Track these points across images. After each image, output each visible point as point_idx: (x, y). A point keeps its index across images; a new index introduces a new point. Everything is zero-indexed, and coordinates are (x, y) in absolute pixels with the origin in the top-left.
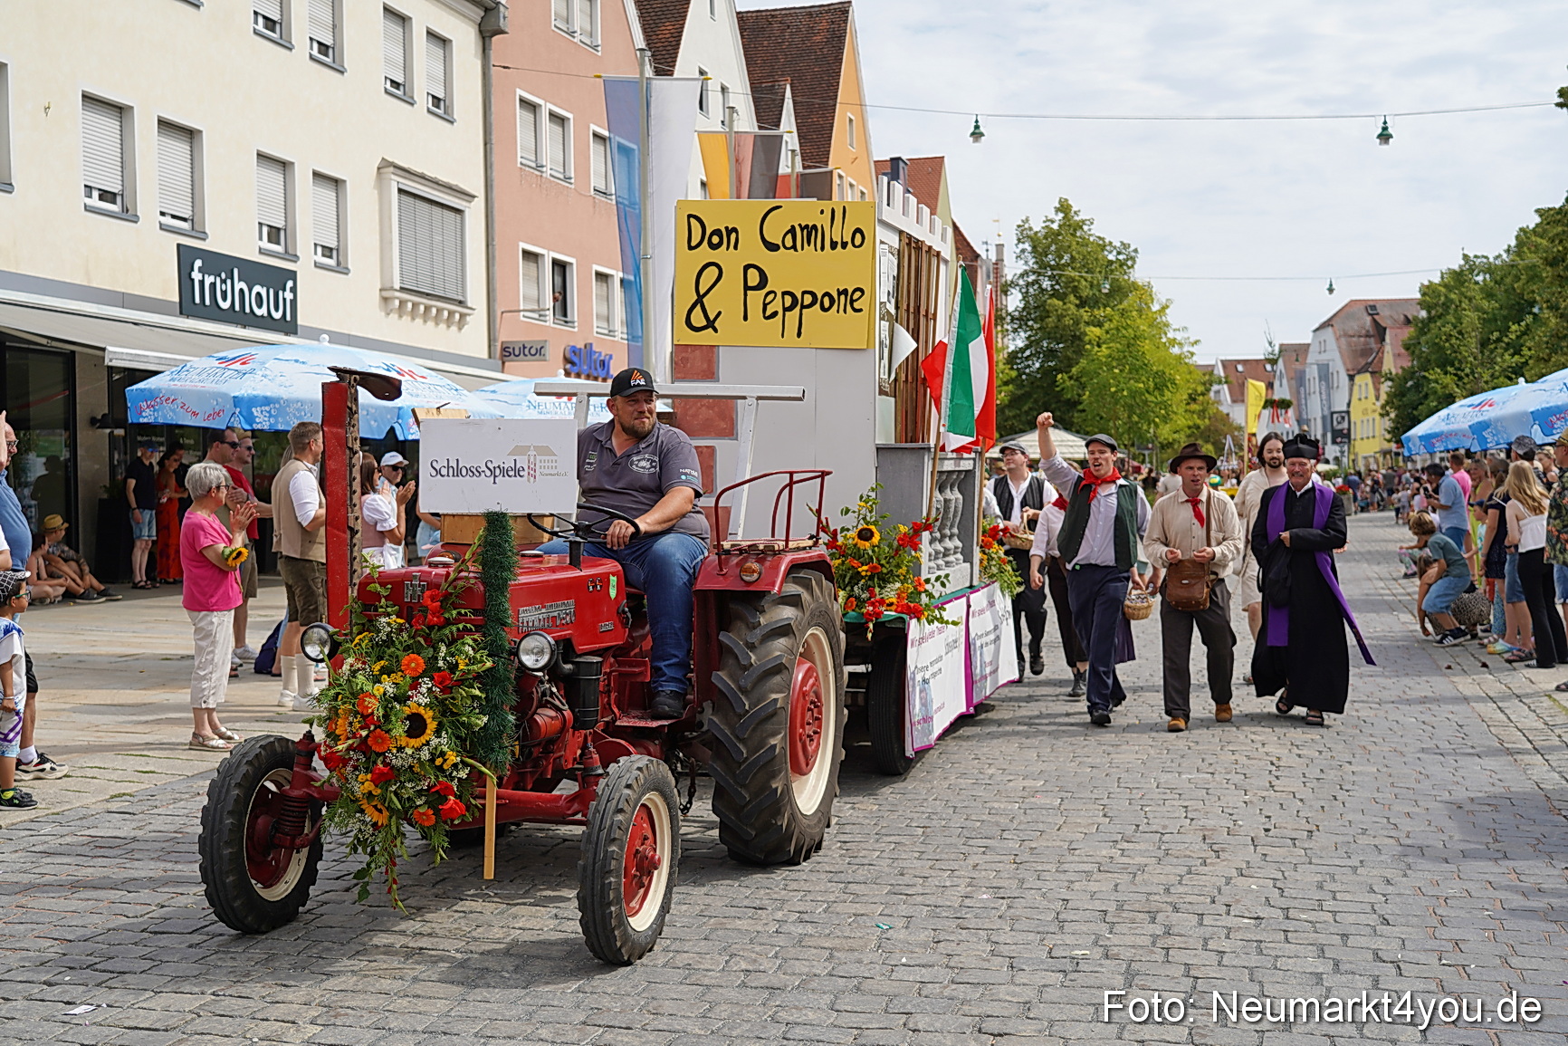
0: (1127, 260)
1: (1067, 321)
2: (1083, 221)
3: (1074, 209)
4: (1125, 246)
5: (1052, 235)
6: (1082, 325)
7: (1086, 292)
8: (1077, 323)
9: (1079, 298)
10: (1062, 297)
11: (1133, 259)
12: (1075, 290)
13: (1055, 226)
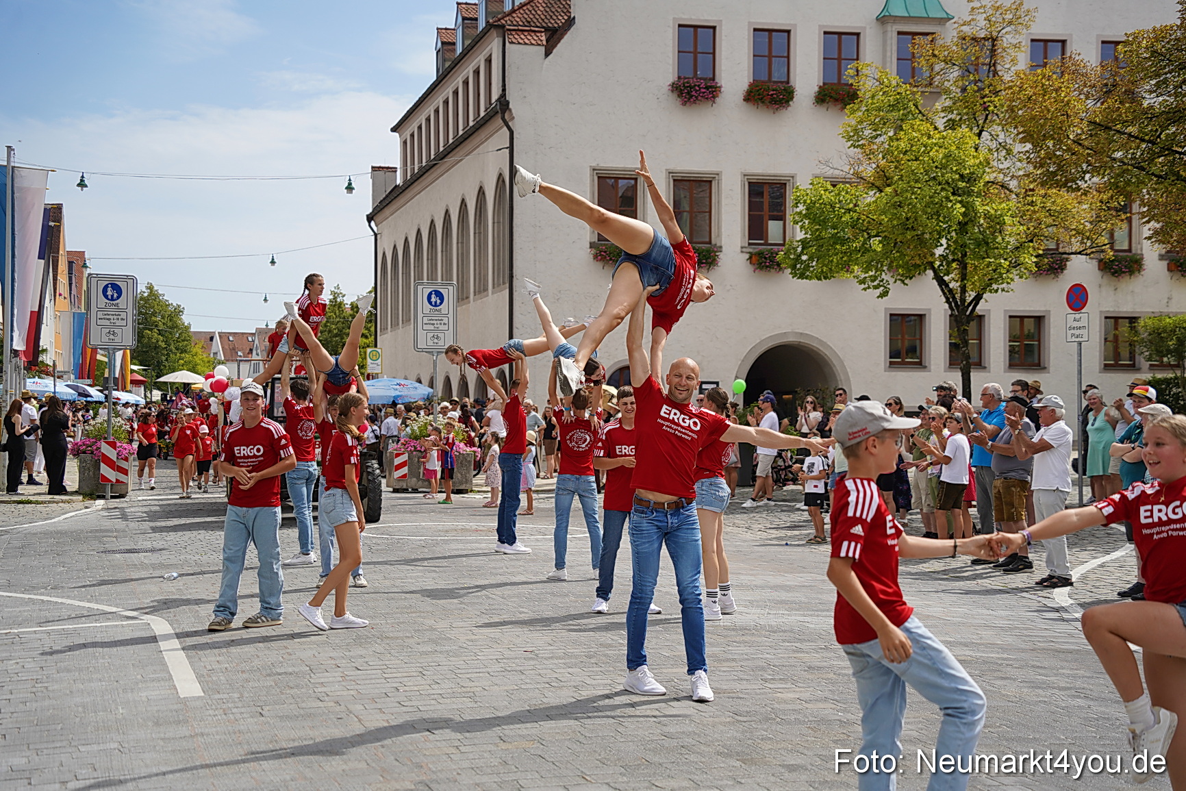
0: (178, 311)
1: (154, 341)
2: (160, 295)
3: (155, 288)
4: (179, 306)
5: (146, 300)
6: (160, 343)
7: (161, 327)
8: (157, 341)
9: (159, 330)
10: (151, 330)
11: (182, 312)
12: (156, 326)
13: (146, 295)
